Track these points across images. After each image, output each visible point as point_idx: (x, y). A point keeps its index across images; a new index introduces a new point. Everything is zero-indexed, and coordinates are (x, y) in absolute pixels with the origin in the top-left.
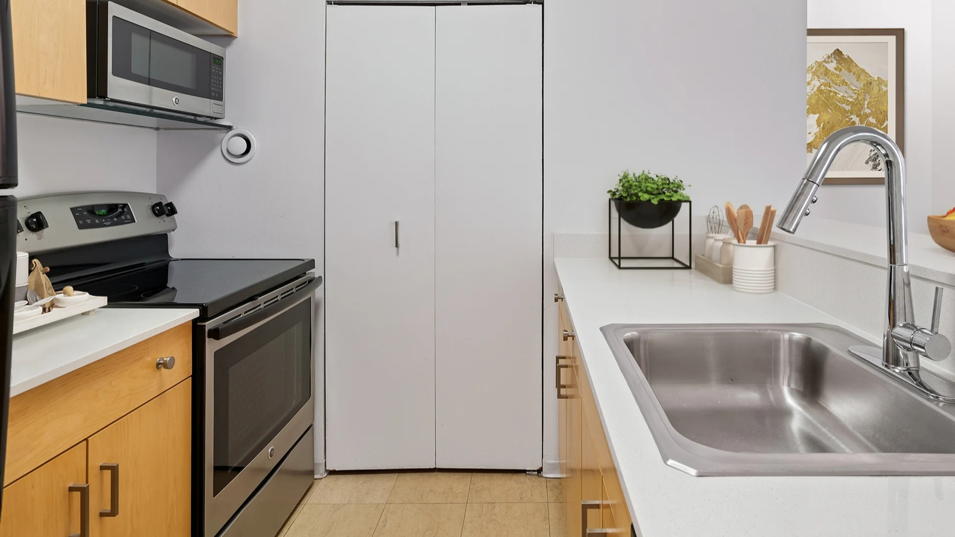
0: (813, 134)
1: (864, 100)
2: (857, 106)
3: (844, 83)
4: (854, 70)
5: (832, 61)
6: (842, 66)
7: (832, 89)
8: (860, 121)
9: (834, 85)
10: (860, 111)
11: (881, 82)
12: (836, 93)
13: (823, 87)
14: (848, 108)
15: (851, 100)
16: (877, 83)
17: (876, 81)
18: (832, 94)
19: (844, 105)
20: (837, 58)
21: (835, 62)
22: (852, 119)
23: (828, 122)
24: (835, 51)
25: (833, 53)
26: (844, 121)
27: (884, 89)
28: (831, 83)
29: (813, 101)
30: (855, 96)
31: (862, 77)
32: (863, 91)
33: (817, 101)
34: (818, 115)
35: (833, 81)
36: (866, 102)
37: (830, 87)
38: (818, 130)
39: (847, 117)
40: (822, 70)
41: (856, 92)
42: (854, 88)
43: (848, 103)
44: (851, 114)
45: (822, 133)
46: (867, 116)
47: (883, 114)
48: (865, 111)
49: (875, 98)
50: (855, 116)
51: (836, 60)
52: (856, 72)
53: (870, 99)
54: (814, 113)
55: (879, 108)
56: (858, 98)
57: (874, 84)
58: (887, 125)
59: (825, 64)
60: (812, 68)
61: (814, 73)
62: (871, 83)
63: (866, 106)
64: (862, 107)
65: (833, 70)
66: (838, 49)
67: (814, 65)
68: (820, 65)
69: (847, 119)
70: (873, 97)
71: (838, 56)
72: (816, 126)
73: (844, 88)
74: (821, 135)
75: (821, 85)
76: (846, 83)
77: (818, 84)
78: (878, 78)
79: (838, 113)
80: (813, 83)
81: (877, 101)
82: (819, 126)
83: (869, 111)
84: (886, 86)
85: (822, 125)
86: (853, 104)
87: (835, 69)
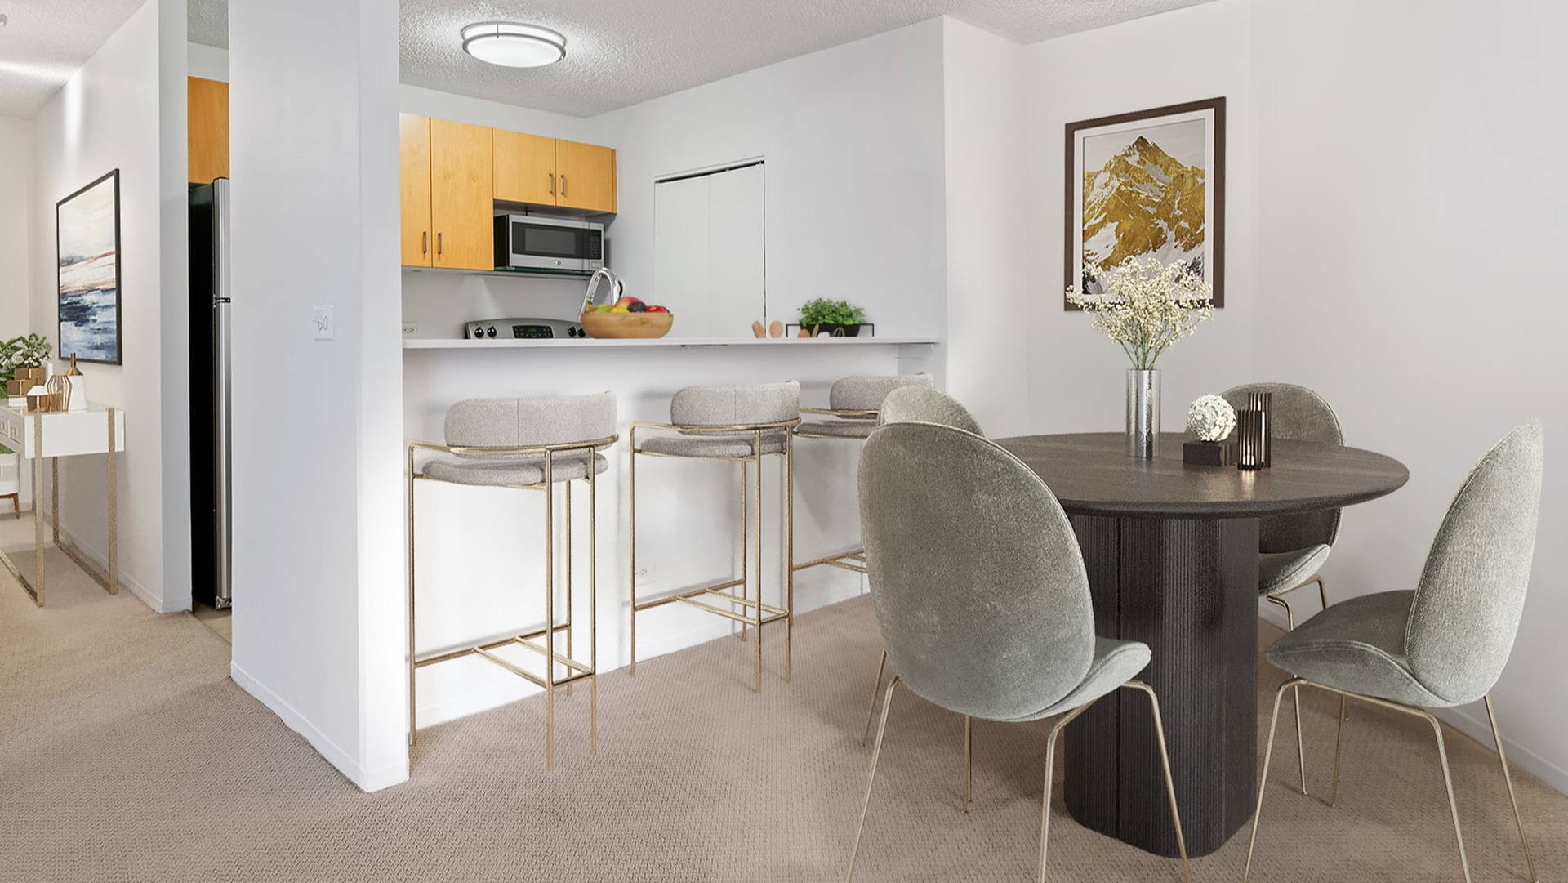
0: (1111, 247)
1: (1174, 198)
2: (1165, 208)
3: (1149, 179)
4: (1161, 160)
5: (1134, 154)
6: (1147, 158)
7: (1135, 189)
8: (1169, 226)
9: (1137, 184)
10: (1169, 213)
11: (1197, 172)
12: (1139, 194)
13: (1123, 188)
14: (1153, 211)
15: (1157, 200)
16: (1191, 174)
17: (1189, 172)
18: (1134, 195)
19: (1149, 208)
20: (1140, 148)
21: (1137, 153)
22: (1158, 224)
23: (1129, 232)
24: (1138, 139)
25: (1136, 143)
26: (1149, 228)
27: (1201, 181)
28: (1133, 182)
29: (1112, 207)
30: (1163, 195)
31: (1171, 169)
32: (1172, 187)
33: (1116, 207)
34: (1117, 223)
35: (1134, 178)
36: (1177, 202)
37: (1131, 187)
38: (1117, 241)
39: (1153, 222)
40: (1123, 165)
41: (1164, 189)
42: (1161, 184)
43: (1154, 204)
44: (1158, 218)
45: (1122, 247)
46: (1178, 219)
47: (1199, 215)
48: (1176, 213)
49: (1188, 194)
50: (1162, 221)
51: (1139, 151)
52: (1164, 164)
53: (1182, 196)
54: (1113, 222)
55: (1194, 208)
56: (1166, 196)
57: (1187, 176)
58: (1203, 230)
59: (1125, 158)
60: (1110, 165)
61: (1112, 172)
62: (1182, 176)
63: (1176, 206)
64: (1171, 207)
65: (1136, 164)
66: (1141, 137)
67: (1112, 161)
68: (1119, 159)
69: (1153, 226)
70: (1185, 193)
71: (1141, 145)
72: (1115, 237)
73: (1148, 185)
74: (1120, 248)
75: (1121, 185)
76: (1152, 179)
77: (1117, 184)
78: (1193, 167)
79: (1141, 219)
80: (1111, 183)
81: (1191, 198)
82: (1118, 237)
83: (1181, 213)
84: (1203, 177)
85: (1121, 236)
86: (1160, 206)
87: (1138, 163)
